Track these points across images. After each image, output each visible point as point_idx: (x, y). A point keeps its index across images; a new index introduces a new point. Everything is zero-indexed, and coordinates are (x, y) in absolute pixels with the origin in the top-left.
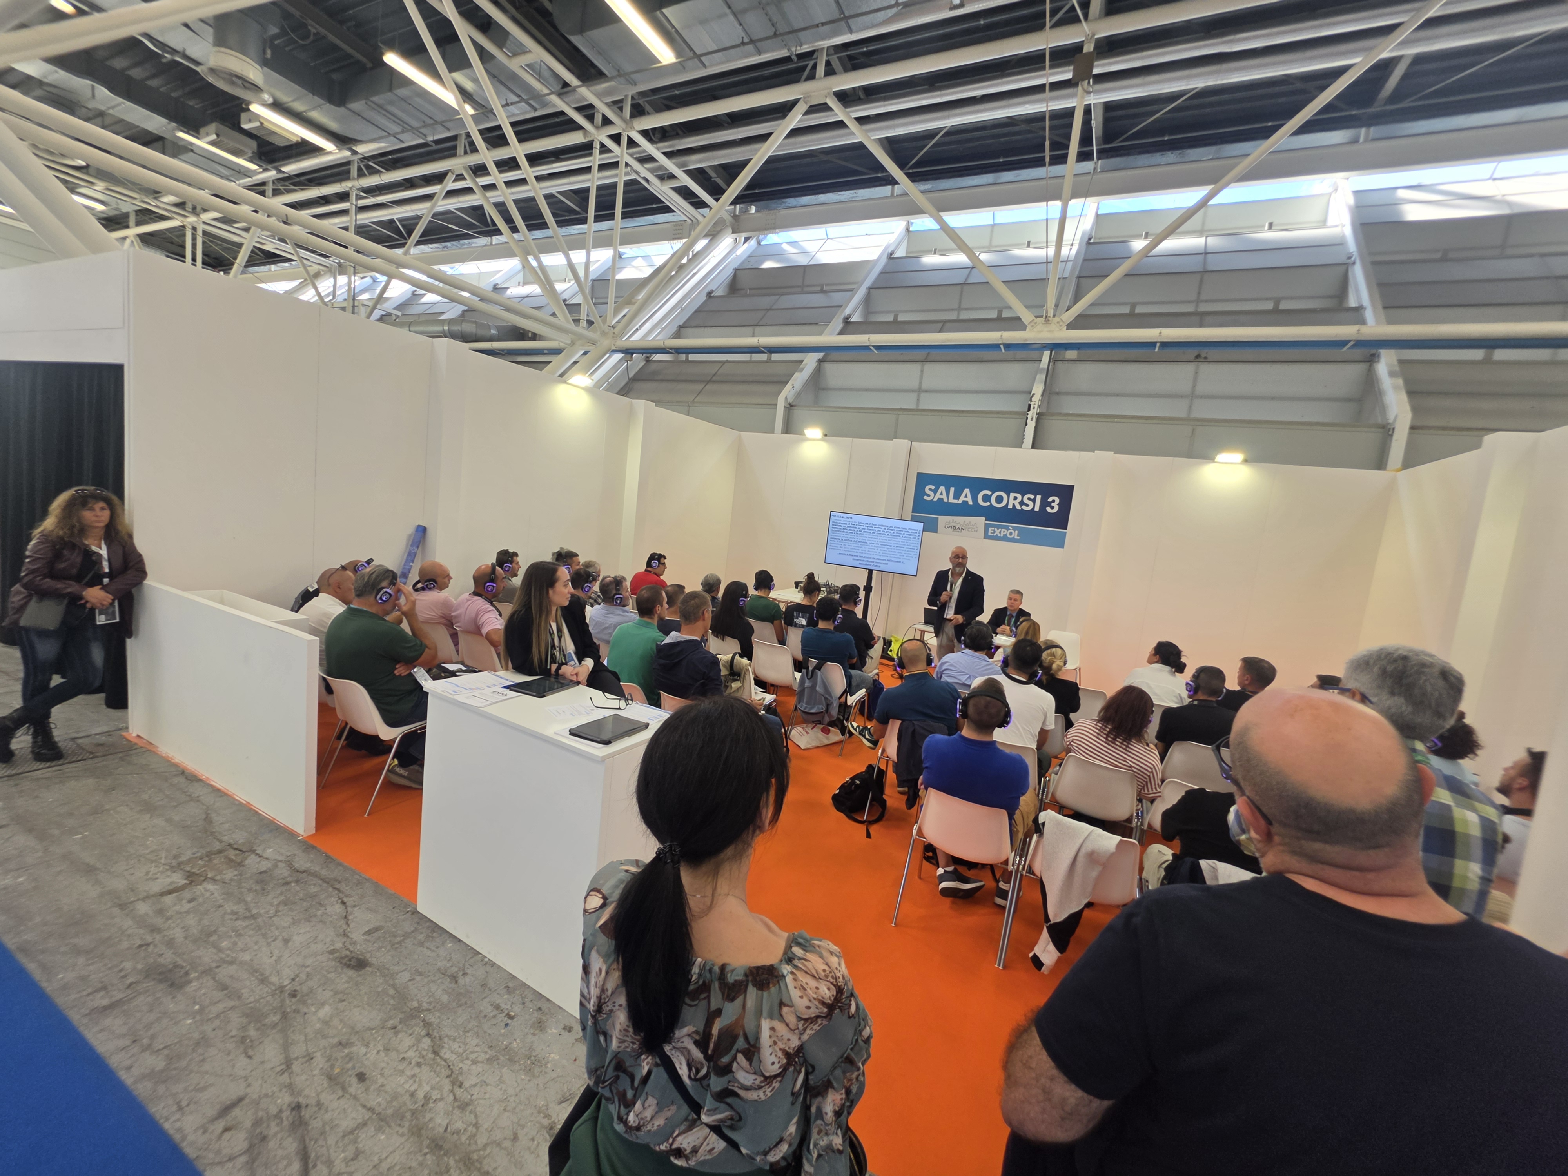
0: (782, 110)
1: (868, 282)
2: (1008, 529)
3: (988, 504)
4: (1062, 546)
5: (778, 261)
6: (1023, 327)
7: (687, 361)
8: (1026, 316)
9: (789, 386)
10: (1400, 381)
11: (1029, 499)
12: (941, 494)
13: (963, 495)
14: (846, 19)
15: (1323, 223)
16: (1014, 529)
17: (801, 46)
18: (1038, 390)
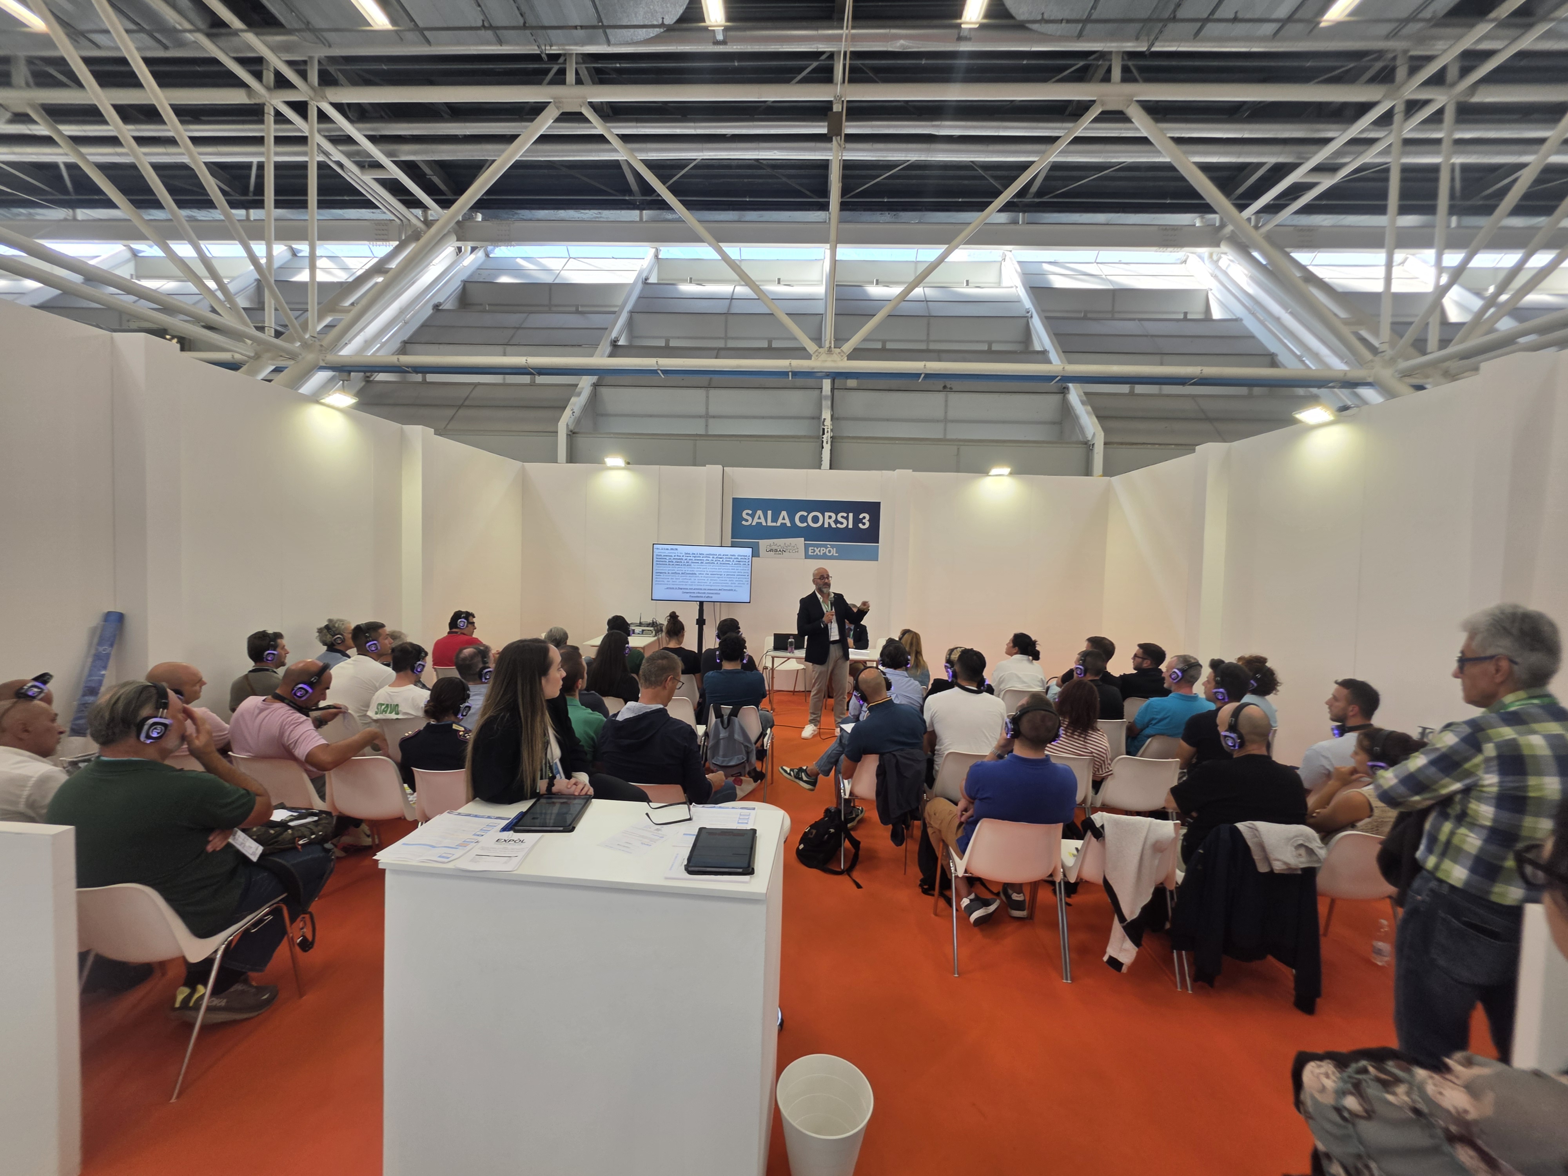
0: (533, 111)
1: (629, 307)
2: (827, 548)
3: (805, 524)
4: (875, 558)
5: (516, 277)
6: (809, 357)
7: (424, 382)
8: (811, 347)
9: (567, 413)
10: (1089, 408)
11: (842, 517)
12: (759, 518)
13: (781, 517)
14: (604, 27)
15: (999, 284)
16: (833, 547)
17: (551, 46)
18: (826, 415)
